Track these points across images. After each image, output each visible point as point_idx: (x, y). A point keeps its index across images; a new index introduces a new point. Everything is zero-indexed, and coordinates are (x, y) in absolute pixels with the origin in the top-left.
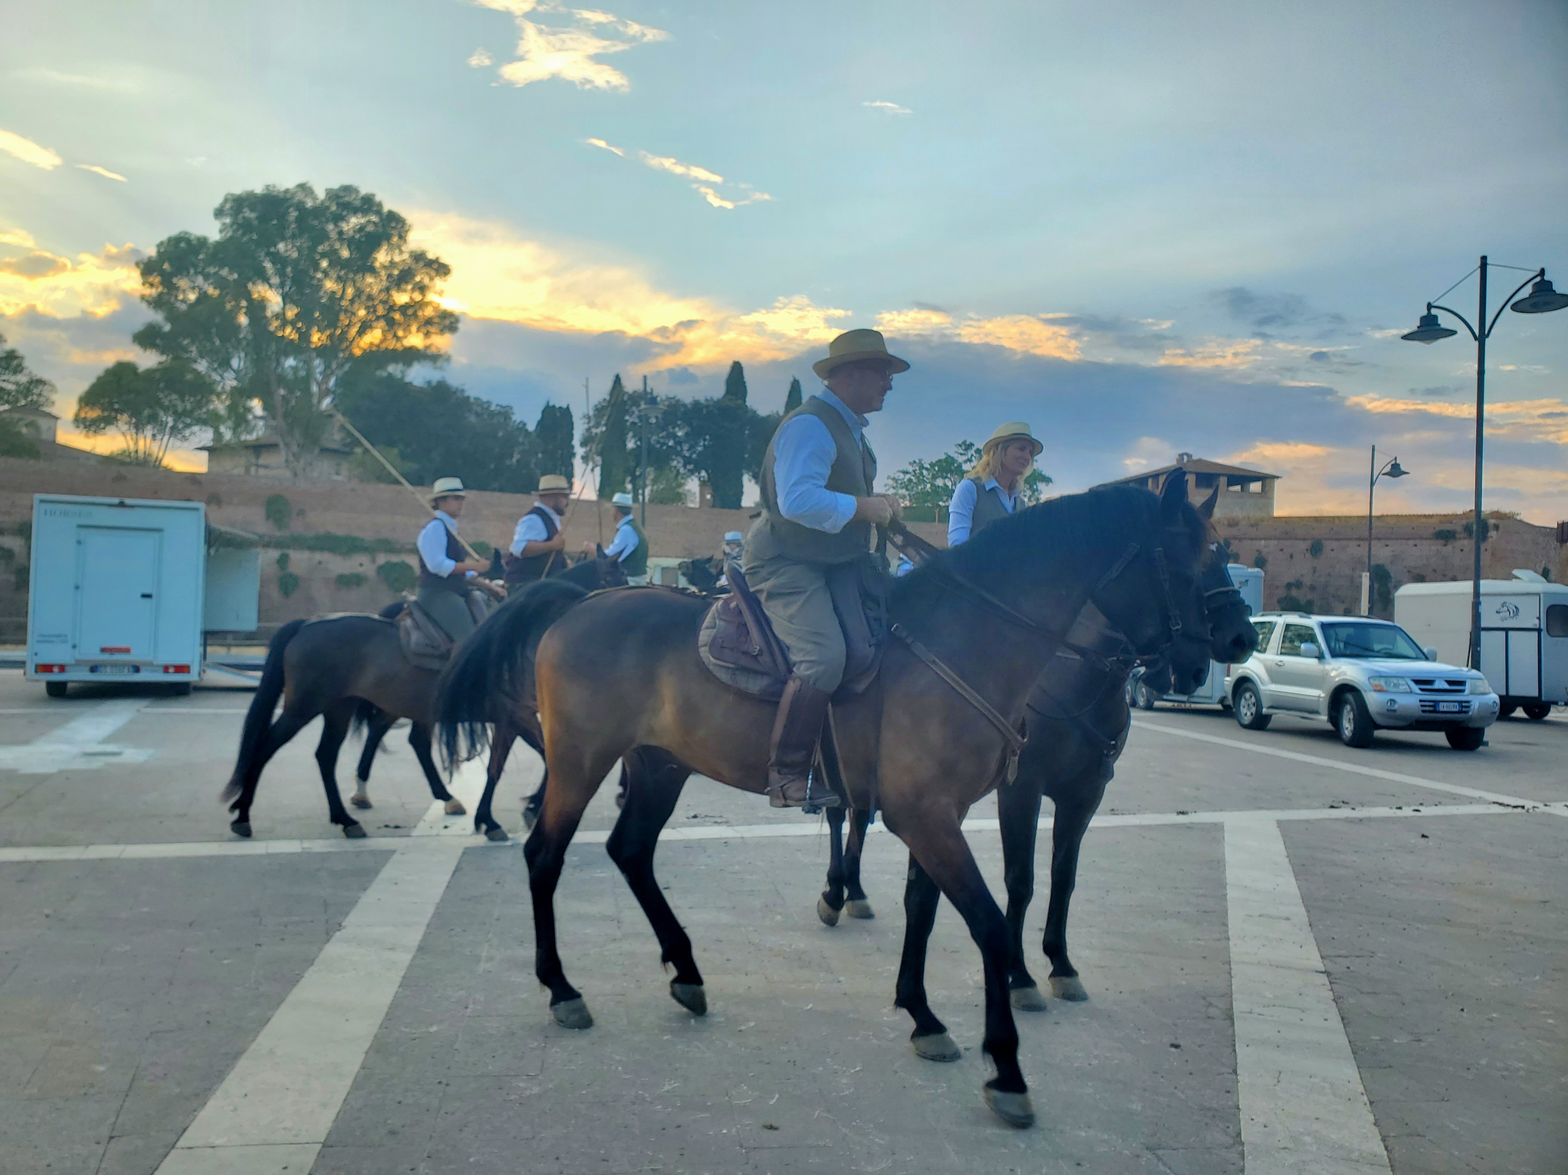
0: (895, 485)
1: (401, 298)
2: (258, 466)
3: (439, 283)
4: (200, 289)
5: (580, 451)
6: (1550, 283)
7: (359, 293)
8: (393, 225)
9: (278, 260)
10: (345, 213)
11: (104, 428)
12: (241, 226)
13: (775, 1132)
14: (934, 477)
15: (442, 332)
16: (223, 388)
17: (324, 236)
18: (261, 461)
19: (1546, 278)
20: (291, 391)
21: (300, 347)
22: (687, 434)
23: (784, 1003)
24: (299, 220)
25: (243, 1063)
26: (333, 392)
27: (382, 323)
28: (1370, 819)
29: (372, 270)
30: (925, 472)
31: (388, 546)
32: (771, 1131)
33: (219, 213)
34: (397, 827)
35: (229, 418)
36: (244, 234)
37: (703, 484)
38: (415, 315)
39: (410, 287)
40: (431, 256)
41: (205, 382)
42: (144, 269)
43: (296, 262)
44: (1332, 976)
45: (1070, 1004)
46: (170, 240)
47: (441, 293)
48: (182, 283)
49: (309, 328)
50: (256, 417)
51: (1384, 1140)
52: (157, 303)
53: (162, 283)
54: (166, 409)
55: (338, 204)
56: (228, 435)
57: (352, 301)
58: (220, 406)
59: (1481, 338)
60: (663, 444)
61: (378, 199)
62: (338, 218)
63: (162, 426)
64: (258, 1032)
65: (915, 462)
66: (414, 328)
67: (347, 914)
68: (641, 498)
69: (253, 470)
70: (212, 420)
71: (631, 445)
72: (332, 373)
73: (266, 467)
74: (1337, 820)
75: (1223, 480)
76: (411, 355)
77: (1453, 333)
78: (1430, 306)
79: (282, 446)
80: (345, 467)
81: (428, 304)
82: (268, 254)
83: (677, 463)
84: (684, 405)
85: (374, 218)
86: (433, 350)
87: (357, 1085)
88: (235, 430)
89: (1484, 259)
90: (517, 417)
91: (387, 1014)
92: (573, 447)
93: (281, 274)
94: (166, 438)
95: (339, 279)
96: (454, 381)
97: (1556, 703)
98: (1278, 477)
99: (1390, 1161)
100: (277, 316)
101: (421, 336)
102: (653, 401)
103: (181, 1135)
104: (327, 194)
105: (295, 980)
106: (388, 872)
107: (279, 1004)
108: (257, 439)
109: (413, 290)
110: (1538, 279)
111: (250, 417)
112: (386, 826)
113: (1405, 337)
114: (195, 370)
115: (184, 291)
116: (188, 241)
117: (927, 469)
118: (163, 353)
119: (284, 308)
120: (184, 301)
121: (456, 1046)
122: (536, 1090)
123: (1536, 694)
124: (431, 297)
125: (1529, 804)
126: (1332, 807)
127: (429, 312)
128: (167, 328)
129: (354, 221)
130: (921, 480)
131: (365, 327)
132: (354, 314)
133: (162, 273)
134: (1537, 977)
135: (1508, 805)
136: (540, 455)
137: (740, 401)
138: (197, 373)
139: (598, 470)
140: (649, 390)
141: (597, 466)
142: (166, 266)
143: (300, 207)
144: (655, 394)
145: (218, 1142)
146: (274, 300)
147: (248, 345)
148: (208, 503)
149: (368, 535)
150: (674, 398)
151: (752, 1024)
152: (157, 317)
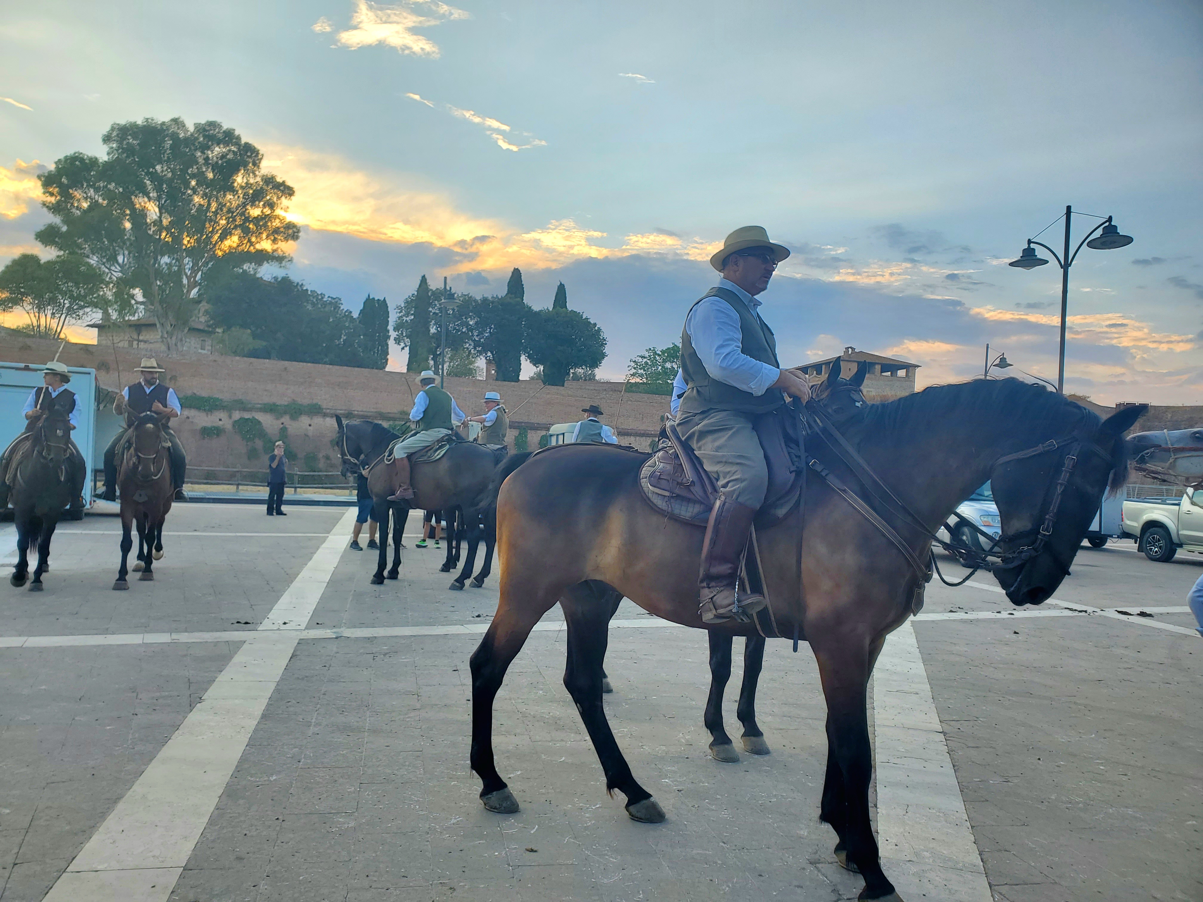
0: (636, 366)
1: (255, 212)
2: (139, 341)
3: (285, 201)
4: (92, 199)
5: (393, 334)
6: (1115, 227)
7: (221, 206)
8: (249, 154)
9: (155, 178)
10: (210, 143)
11: (12, 308)
12: (124, 150)
13: (535, 854)
14: (664, 361)
15: (286, 239)
16: (110, 278)
17: (194, 161)
18: (141, 338)
19: (1113, 223)
20: (166, 283)
21: (174, 248)
22: (476, 323)
23: (543, 756)
24: (172, 147)
25: (121, 806)
26: (200, 284)
27: (239, 231)
28: (978, 620)
29: (232, 190)
30: (658, 358)
31: (242, 405)
32: (532, 853)
33: (107, 139)
34: (246, 623)
35: (116, 302)
36: (128, 157)
37: (489, 362)
38: (265, 225)
39: (262, 203)
40: (279, 180)
41: (96, 273)
42: (45, 181)
43: (171, 180)
44: (948, 735)
45: (756, 756)
46: (66, 158)
47: (286, 209)
48: (78, 194)
49: (181, 233)
50: (137, 303)
51: (980, 854)
52: (55, 209)
53: (60, 193)
54: (64, 294)
55: (205, 137)
56: (114, 316)
57: (216, 213)
58: (109, 293)
59: (1066, 266)
60: (458, 330)
61: (237, 133)
62: (204, 148)
63: (61, 307)
64: (134, 782)
65: (650, 349)
66: (264, 236)
67: (206, 690)
68: (440, 371)
69: (135, 343)
70: (102, 304)
71: (433, 330)
72: (199, 270)
73: (145, 342)
74: (954, 620)
75: (878, 368)
76: (262, 257)
77: (1046, 262)
78: (1030, 242)
79: (158, 325)
80: (209, 342)
81: (277, 217)
82: (147, 174)
83: (469, 345)
84: (475, 301)
85: (233, 148)
86: (280, 253)
87: (211, 822)
88: (120, 312)
89: (1069, 208)
90: (344, 307)
91: (237, 767)
92: (388, 331)
93: (158, 189)
94: (63, 316)
95: (205, 195)
96: (295, 278)
97: (1111, 536)
98: (918, 366)
99: (985, 871)
100: (155, 223)
101: (269, 242)
102: (451, 296)
103: (71, 862)
104: (196, 128)
105: (165, 741)
106: (238, 658)
107: (151, 760)
108: (138, 320)
109: (264, 206)
110: (1107, 224)
111: (133, 302)
112: (238, 622)
113: (1011, 264)
114: (88, 263)
115: (79, 200)
116: (82, 160)
117: (659, 355)
118: (61, 249)
119: (160, 217)
120: (78, 208)
121: (291, 791)
122: (352, 824)
123: (1098, 530)
124: (278, 212)
125: (1090, 609)
126: (951, 611)
127: (276, 223)
128: (64, 229)
129: (218, 150)
130: (654, 364)
131: (226, 234)
132: (216, 222)
133: (60, 185)
134: (1094, 735)
135: (1075, 610)
136: (362, 337)
137: (519, 299)
138: (89, 265)
139: (407, 349)
140: (448, 288)
141: (406, 346)
142: (64, 180)
143: (174, 137)
144: (453, 291)
145: (99, 867)
146: (152, 210)
147: (131, 244)
148: (98, 368)
149: (225, 396)
150: (468, 295)
151: (519, 773)
152: (56, 220)
